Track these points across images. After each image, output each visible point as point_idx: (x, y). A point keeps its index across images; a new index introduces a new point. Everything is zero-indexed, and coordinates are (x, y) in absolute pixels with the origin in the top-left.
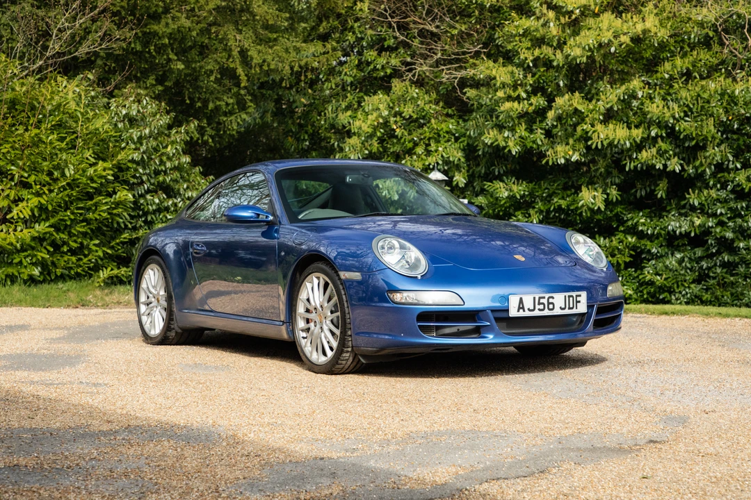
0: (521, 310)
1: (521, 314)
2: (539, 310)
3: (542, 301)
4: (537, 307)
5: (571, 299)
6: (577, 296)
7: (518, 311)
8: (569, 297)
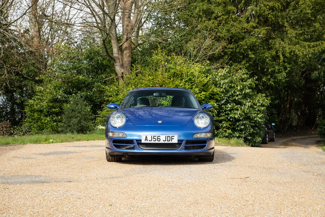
0: (146, 141)
1: (146, 142)
2: (154, 141)
3: (155, 137)
4: (153, 140)
5: (169, 138)
6: (172, 137)
7: (145, 141)
8: (168, 137)
